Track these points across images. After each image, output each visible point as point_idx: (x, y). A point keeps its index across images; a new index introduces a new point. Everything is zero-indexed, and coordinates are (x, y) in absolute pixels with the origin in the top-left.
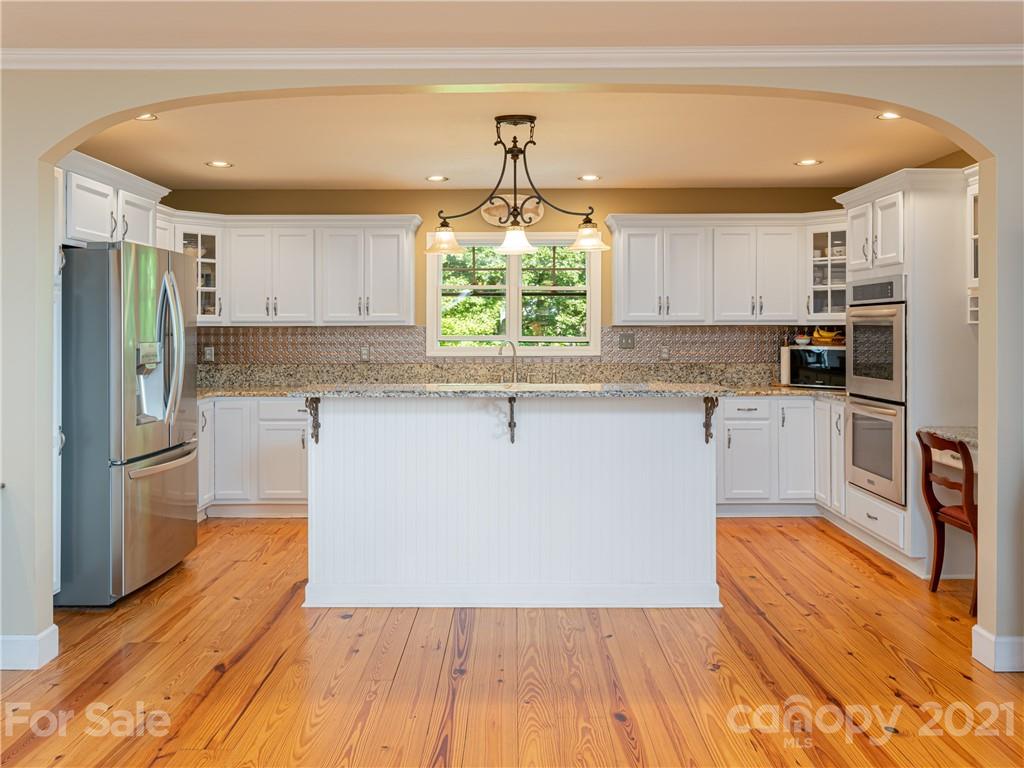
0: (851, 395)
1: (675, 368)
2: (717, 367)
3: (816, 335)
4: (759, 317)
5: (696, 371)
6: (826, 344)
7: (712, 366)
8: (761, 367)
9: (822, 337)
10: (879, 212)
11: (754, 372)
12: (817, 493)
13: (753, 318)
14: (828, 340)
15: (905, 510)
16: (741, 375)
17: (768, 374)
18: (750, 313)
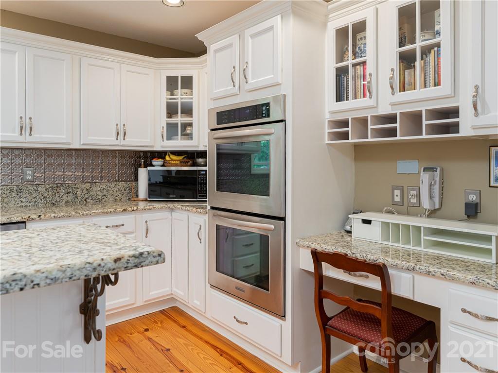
0: (212, 208)
1: (40, 189)
2: (83, 186)
3: (167, 158)
4: (123, 143)
5: (63, 191)
6: (176, 165)
7: (78, 186)
8: (121, 185)
9: (172, 160)
10: (250, 40)
11: (116, 189)
12: (174, 289)
13: (117, 142)
14: (178, 162)
15: (285, 320)
16: (105, 192)
17: (127, 191)
18: (114, 138)
